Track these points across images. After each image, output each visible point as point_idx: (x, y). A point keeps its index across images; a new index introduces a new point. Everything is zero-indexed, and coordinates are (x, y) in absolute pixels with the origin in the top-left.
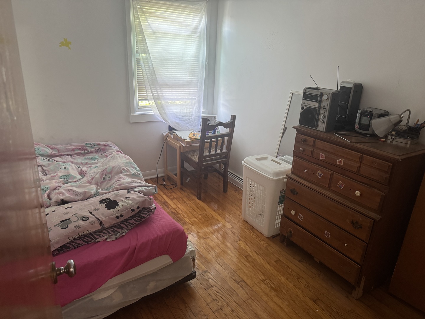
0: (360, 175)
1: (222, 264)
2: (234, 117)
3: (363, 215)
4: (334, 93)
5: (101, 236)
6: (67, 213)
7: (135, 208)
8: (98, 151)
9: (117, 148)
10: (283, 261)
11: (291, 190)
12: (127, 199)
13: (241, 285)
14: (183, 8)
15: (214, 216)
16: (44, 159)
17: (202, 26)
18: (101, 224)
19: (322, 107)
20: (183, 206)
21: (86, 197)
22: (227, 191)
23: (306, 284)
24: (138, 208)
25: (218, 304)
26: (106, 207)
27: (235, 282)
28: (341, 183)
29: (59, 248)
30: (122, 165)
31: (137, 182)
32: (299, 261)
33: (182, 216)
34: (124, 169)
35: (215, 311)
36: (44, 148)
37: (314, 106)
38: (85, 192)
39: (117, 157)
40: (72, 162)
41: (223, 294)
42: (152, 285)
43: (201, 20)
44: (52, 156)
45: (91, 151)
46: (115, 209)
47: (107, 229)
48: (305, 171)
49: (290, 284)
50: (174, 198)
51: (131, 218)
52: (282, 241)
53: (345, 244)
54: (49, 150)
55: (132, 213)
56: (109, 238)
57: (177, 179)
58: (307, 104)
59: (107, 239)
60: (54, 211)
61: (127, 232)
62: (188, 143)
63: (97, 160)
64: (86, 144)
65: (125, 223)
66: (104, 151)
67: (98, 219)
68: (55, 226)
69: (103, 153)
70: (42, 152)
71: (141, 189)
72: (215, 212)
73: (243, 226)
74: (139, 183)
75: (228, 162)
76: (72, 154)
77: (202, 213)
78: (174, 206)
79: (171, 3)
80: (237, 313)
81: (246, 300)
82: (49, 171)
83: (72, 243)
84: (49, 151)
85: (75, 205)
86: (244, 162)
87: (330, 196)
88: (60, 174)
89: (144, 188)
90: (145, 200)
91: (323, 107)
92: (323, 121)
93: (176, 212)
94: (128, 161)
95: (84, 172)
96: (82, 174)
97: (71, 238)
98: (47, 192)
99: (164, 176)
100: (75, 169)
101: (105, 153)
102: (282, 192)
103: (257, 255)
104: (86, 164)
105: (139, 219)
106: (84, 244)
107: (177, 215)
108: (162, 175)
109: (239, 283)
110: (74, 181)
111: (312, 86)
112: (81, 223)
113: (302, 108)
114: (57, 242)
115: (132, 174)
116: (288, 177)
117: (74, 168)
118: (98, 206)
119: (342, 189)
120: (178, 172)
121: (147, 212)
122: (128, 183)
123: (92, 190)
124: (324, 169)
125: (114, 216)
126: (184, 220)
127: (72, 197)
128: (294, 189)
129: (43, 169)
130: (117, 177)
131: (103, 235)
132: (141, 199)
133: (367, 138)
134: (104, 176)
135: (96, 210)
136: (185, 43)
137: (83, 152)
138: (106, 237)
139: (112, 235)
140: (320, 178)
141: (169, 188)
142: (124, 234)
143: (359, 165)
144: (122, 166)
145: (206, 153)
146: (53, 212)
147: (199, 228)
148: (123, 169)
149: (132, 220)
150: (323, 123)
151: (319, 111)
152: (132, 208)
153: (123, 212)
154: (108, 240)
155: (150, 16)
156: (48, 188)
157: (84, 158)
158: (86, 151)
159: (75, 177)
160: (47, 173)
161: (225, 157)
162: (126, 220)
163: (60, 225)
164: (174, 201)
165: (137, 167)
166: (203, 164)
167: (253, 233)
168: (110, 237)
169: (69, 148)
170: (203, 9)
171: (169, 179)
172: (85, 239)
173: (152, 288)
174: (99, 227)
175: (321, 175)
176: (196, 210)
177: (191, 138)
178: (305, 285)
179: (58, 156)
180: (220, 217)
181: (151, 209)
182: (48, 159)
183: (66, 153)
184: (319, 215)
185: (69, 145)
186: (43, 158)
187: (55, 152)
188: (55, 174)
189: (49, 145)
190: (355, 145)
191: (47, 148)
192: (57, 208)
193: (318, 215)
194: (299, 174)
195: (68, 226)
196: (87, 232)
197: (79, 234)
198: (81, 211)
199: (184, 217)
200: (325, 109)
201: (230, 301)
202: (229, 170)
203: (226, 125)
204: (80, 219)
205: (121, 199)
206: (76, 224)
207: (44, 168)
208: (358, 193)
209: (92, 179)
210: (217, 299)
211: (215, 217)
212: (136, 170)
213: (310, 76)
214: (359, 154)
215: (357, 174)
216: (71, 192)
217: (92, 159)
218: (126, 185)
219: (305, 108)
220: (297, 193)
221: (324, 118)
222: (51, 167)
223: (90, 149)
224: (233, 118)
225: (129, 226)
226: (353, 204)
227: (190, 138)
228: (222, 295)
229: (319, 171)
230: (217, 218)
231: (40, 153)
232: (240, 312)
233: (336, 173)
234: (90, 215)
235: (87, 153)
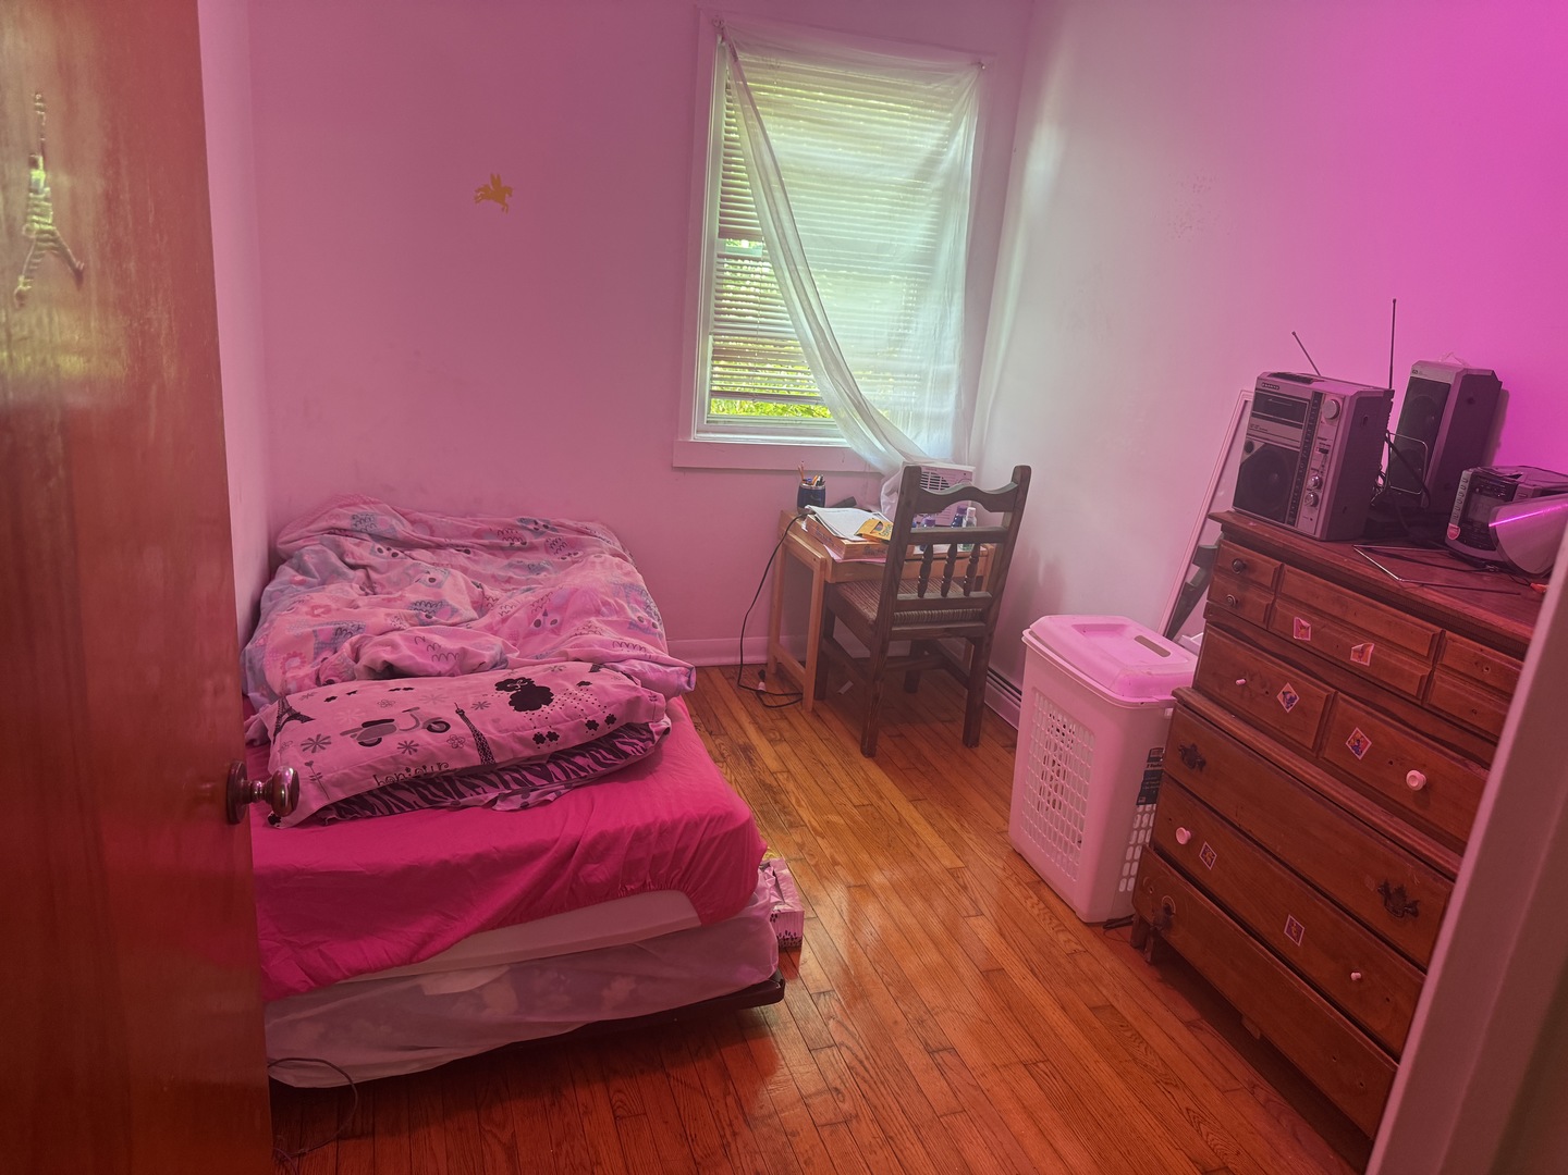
0: (1426, 707)
1: (891, 978)
2: (1023, 475)
3: (1425, 863)
4: (1363, 395)
5: (480, 790)
6: (387, 704)
7: (601, 721)
8: (555, 547)
9: (618, 544)
10: (1124, 1013)
11: (1184, 751)
12: (583, 687)
13: (940, 1061)
14: (891, 90)
15: (907, 818)
16: (380, 550)
17: (956, 154)
18: (483, 749)
19: (1317, 443)
20: (804, 770)
21: (465, 665)
22: (976, 743)
23: (1193, 1107)
24: (610, 719)
25: (840, 1104)
26: (510, 704)
27: (921, 1047)
28: (1358, 736)
29: (341, 804)
30: (603, 590)
31: (634, 647)
32: (1189, 1025)
33: (794, 801)
34: (609, 604)
35: (823, 1126)
36: (386, 518)
37: (1286, 441)
38: (464, 652)
39: (594, 562)
40: (465, 570)
41: (866, 1075)
42: (620, 989)
43: (951, 135)
44: (407, 545)
45: (531, 543)
46: (537, 712)
47: (501, 773)
48: (1238, 682)
49: (1128, 1093)
50: (783, 739)
51: (583, 749)
52: (1140, 946)
53: (1353, 974)
54: (403, 525)
55: (591, 735)
56: (502, 801)
57: (806, 676)
58: (1265, 431)
59: (494, 802)
60: (354, 692)
61: (563, 791)
62: (852, 550)
63: (543, 574)
64: (521, 520)
65: (564, 764)
66: (573, 548)
67: (476, 734)
68: (343, 734)
69: (569, 555)
70: (380, 529)
71: (638, 666)
72: (912, 807)
73: (1004, 869)
74: (641, 649)
75: (991, 635)
76: (472, 547)
77: (866, 802)
78: (773, 765)
79: (851, 74)
80: (901, 1151)
81: (946, 1115)
82: (383, 586)
83: (386, 797)
84: (403, 529)
85: (421, 686)
86: (1031, 633)
87: (1313, 780)
88: (412, 597)
89: (650, 667)
90: (638, 697)
91: (1317, 445)
92: (1316, 496)
93: (775, 784)
94: (627, 580)
95: (491, 600)
96: (482, 606)
97: (382, 781)
98: (354, 638)
99: (766, 664)
100: (464, 587)
101: (575, 554)
102: (1157, 759)
103: (1030, 976)
104: (509, 580)
105: (609, 756)
106: (421, 808)
107: (774, 793)
108: (762, 659)
109: (936, 1054)
110: (450, 622)
111: (1294, 371)
112: (423, 737)
113: (1249, 447)
114: (339, 784)
115: (631, 623)
116: (1181, 703)
117: (462, 584)
118: (489, 696)
119: (1360, 758)
120: (811, 655)
121: (639, 739)
122: (603, 644)
123: (488, 649)
124: (1307, 680)
125: (530, 734)
126: (795, 814)
127: (420, 660)
128: (1194, 746)
129: (368, 577)
130: (578, 624)
131: (487, 788)
132: (626, 695)
133: (1485, 578)
134: (540, 617)
135: (481, 706)
136: (890, 211)
137: (507, 543)
138: (491, 796)
139: (514, 793)
140: (1288, 711)
141: (775, 705)
142: (550, 797)
143: (1429, 670)
144: (603, 593)
145: (907, 595)
146: (349, 694)
147: (842, 850)
148: (606, 604)
149: (585, 757)
150: (1315, 505)
151: (1305, 461)
152: (590, 718)
153: (558, 726)
154: (499, 806)
155: (776, 115)
156: (359, 628)
157: (506, 562)
158: (517, 544)
159: (454, 611)
160: (378, 589)
161: (981, 617)
162: (567, 754)
163: (359, 733)
164: (778, 748)
165: (653, 605)
166: (894, 629)
167: (1035, 899)
168: (504, 797)
169: (465, 527)
170: (965, 94)
171: (781, 674)
172: (429, 790)
173: (619, 999)
174: (475, 758)
175: (1292, 700)
176: (847, 790)
177: (867, 536)
178: (1187, 1109)
179: (426, 547)
180: (928, 826)
181: (651, 732)
182: (393, 550)
183: (453, 541)
184: (1271, 854)
185: (469, 519)
186: (379, 546)
187: (421, 535)
188: (397, 595)
189: (407, 510)
190: (1418, 592)
191: (396, 517)
192: (369, 685)
193: (1267, 851)
194: (1217, 690)
195: (380, 740)
196: (436, 769)
197: (408, 770)
198: (435, 703)
199: (800, 805)
200: (1326, 452)
201: (886, 1106)
202: (991, 666)
203: (991, 501)
204: (421, 725)
205: (562, 685)
206: (408, 737)
207: (374, 575)
208: (1415, 778)
209: (504, 621)
210: (842, 1088)
211: (911, 821)
212: (648, 613)
213: (1294, 334)
214: (1429, 625)
215: (1419, 703)
216: (422, 646)
217: (531, 569)
218: (598, 648)
219: (1258, 445)
220: (1203, 763)
221: (1319, 488)
222: (393, 574)
223: (530, 538)
224: (1018, 477)
225: (571, 774)
226: (1396, 819)
227: (860, 535)
228: (863, 1078)
229: (1288, 687)
230: (915, 826)
231: (372, 530)
232: (913, 1151)
233: (1347, 697)
234: (458, 718)
235: (519, 549)
